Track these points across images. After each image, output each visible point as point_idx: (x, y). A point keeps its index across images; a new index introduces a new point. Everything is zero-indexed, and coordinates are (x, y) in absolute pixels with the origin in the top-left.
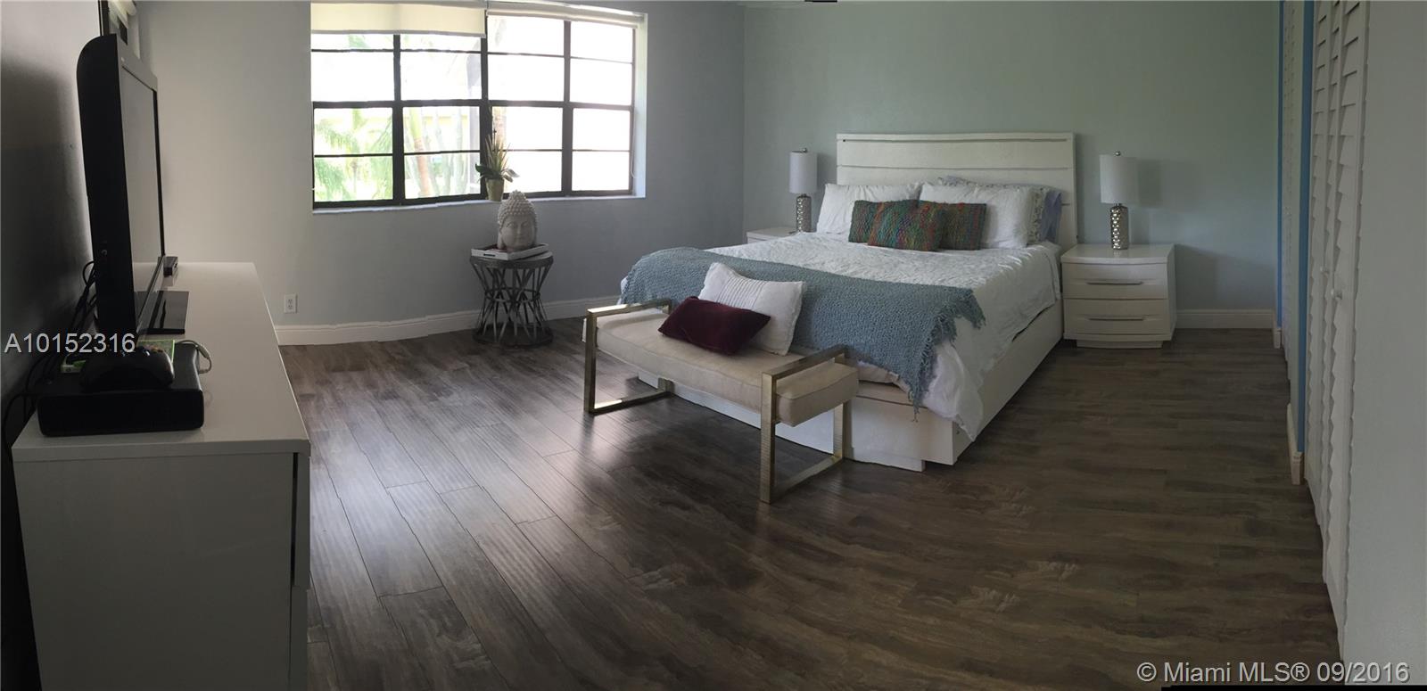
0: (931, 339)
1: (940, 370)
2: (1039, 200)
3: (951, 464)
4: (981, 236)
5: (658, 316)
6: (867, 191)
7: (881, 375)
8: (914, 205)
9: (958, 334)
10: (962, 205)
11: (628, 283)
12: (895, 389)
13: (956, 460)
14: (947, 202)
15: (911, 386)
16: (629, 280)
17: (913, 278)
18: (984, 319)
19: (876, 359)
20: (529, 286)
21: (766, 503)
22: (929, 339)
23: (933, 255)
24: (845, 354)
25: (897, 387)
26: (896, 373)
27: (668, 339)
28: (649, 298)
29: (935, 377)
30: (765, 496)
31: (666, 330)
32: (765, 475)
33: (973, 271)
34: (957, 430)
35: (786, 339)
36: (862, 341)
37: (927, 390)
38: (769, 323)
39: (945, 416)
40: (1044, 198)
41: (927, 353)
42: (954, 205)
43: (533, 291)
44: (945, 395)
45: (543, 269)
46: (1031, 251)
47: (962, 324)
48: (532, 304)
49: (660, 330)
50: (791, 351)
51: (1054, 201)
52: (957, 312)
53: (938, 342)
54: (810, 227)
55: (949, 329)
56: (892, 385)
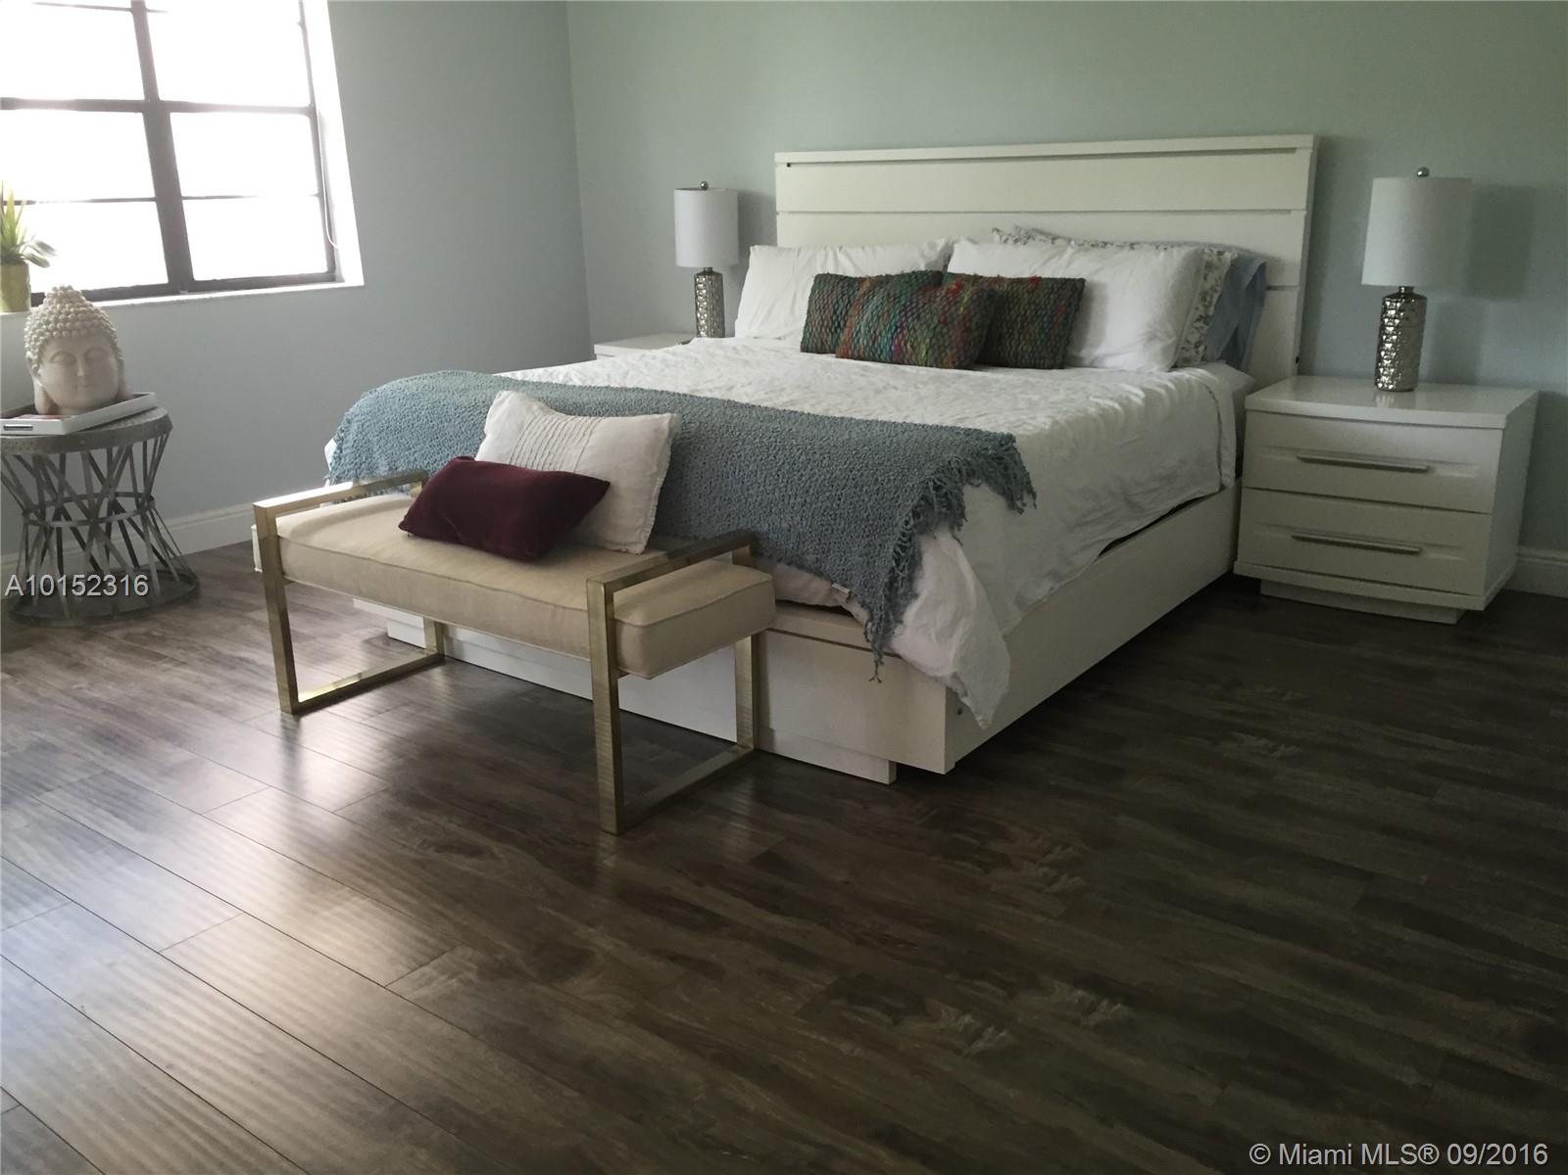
0: (912, 523)
1: (927, 584)
2: (1213, 277)
3: (943, 773)
4: (1068, 342)
5: (398, 505)
6: (841, 257)
7: (816, 589)
8: (932, 280)
9: (968, 516)
10: (1036, 281)
11: (340, 448)
12: (846, 620)
13: (953, 766)
14: (1003, 275)
15: (871, 611)
16: (341, 441)
17: (905, 414)
18: (1034, 496)
19: (811, 558)
20: (125, 485)
21: (612, 834)
22: (907, 523)
23: (961, 376)
24: (752, 549)
25: (848, 614)
26: (845, 586)
27: (419, 541)
28: (383, 471)
29: (916, 596)
30: (610, 822)
31: (418, 525)
32: (607, 784)
33: (1032, 405)
34: (956, 708)
35: (641, 521)
36: (785, 525)
37: (901, 622)
38: (608, 493)
39: (931, 673)
40: (1225, 270)
41: (904, 549)
42: (1019, 281)
43: (135, 495)
44: (933, 633)
45: (151, 443)
46: (1177, 382)
47: (981, 501)
48: (137, 519)
49: (402, 526)
50: (650, 546)
51: (1247, 280)
52: (971, 474)
53: (926, 529)
54: (720, 328)
55: (949, 506)
56: (840, 611)
